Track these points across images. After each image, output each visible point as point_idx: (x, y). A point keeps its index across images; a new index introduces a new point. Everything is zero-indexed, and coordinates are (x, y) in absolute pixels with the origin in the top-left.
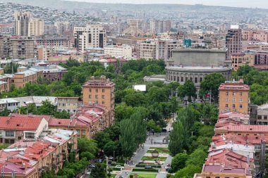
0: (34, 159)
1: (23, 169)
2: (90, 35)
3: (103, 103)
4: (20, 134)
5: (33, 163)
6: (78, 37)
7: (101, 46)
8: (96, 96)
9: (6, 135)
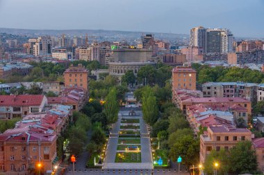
0: (50, 128)
1: (47, 137)
2: (41, 45)
3: (81, 85)
4: (26, 109)
5: (51, 132)
6: (32, 46)
7: (49, 52)
8: (76, 80)
9: (14, 111)
